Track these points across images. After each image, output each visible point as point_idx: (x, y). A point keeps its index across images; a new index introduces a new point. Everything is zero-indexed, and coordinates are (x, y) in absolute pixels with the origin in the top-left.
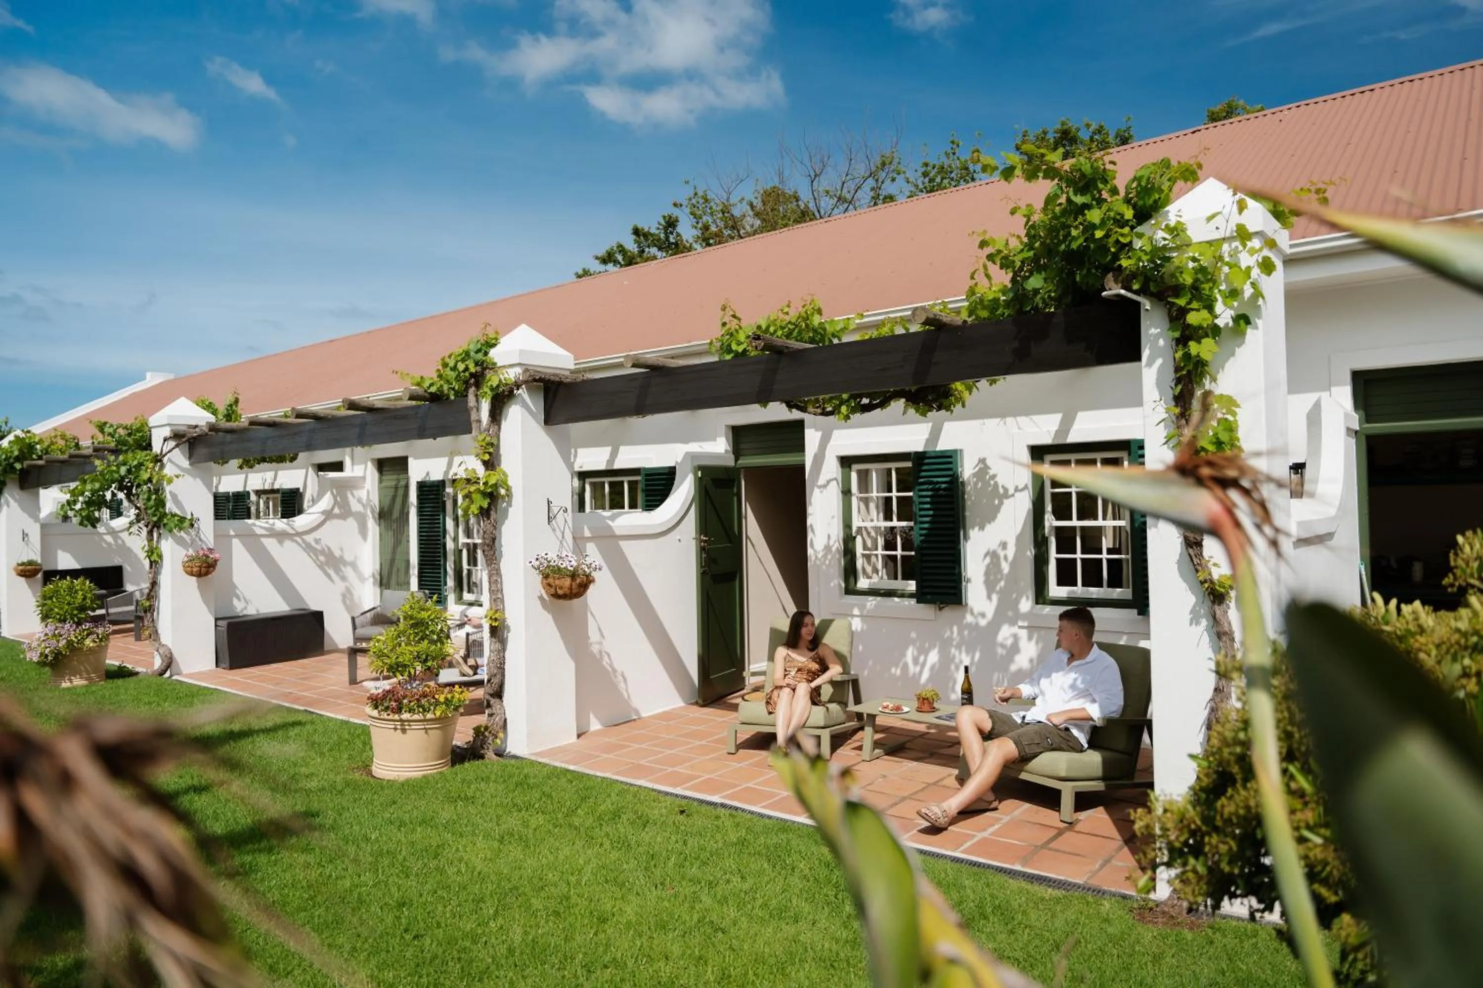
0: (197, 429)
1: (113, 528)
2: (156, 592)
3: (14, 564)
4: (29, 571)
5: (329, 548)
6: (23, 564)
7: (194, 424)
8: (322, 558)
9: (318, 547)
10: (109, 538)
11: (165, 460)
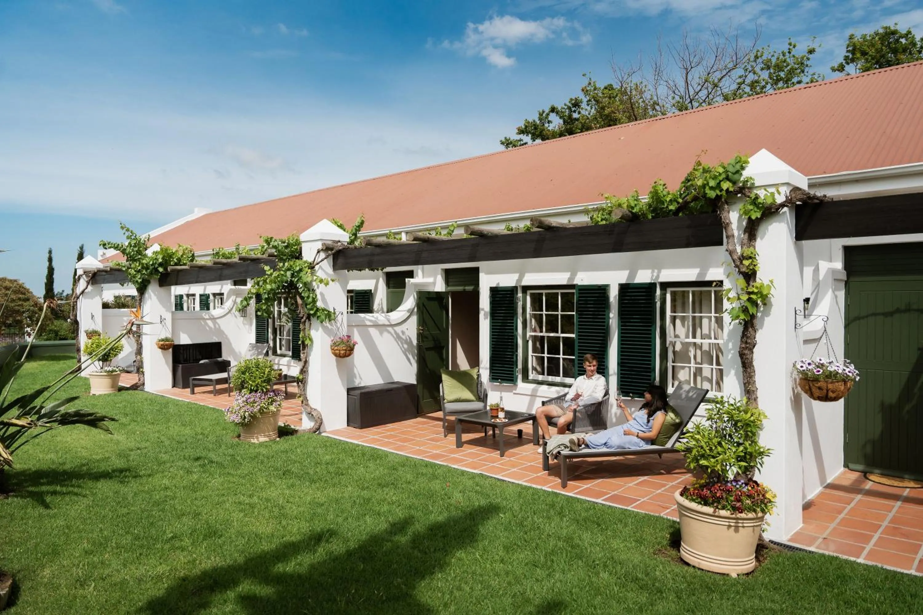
0: (339, 244)
1: (212, 315)
2: (307, 368)
3: (156, 340)
4: (167, 345)
5: (410, 338)
6: (163, 340)
7: (337, 239)
8: (406, 346)
9: (404, 337)
10: (210, 323)
11: (317, 267)
